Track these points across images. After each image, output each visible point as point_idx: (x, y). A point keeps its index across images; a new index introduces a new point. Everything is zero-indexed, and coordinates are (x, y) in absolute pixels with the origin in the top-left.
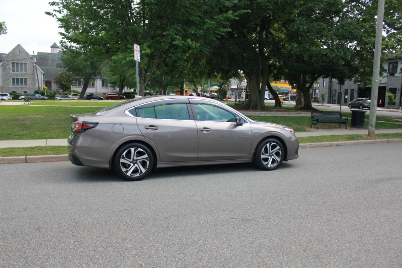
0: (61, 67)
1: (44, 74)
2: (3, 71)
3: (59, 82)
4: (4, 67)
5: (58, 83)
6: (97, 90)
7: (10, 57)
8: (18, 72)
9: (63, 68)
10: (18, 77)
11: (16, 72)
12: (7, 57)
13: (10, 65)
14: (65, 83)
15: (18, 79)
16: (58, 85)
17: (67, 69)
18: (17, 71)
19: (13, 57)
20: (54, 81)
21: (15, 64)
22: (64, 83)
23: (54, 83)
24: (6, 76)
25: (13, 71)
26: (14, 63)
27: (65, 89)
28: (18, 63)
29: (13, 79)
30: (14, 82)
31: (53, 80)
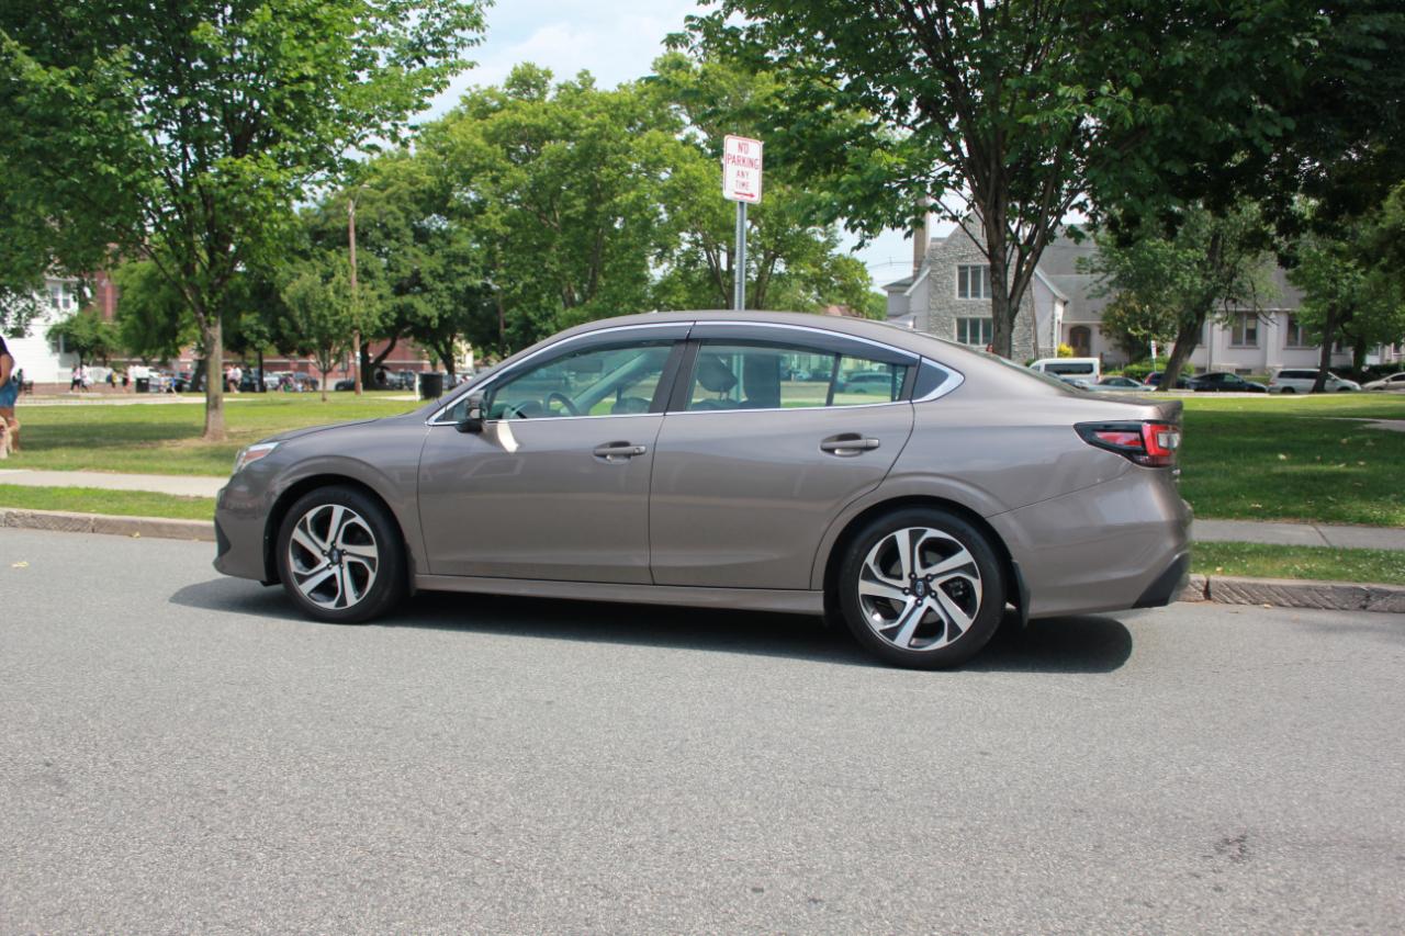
0: (1093, 271)
1: (1065, 303)
2: (930, 295)
3: (1117, 329)
4: (935, 281)
5: (1115, 334)
6: (1265, 358)
7: (956, 247)
8: (975, 299)
9: (1101, 274)
10: (978, 316)
11: (970, 298)
12: (945, 249)
13: (953, 276)
14: (1136, 330)
15: (975, 323)
16: (1113, 341)
17: (1112, 277)
18: (976, 294)
19: (964, 246)
20: (1100, 326)
21: (970, 270)
22: (1134, 333)
23: (1101, 332)
24: (942, 313)
25: (963, 293)
26: (965, 268)
27: (1136, 355)
28: (978, 267)
29: (962, 323)
30: (962, 333)
31: (1093, 322)
